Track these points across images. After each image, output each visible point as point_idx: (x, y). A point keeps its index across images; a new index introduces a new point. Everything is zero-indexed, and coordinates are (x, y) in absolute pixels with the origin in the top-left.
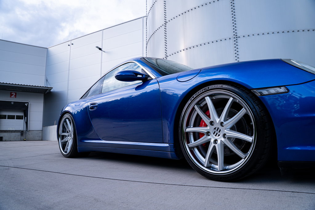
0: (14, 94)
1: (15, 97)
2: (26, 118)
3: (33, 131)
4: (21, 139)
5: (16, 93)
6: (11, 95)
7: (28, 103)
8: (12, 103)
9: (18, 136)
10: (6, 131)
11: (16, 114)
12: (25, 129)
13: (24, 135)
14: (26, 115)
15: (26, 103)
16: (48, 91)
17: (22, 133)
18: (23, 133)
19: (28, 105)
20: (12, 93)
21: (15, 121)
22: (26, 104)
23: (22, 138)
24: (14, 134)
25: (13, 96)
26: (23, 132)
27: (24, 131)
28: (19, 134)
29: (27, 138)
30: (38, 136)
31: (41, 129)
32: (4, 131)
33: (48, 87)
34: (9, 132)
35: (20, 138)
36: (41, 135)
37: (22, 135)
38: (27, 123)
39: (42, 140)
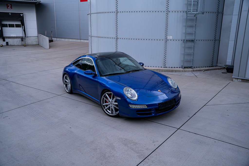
0: (10, 6)
1: (11, 8)
2: (23, 26)
3: (31, 37)
4: (22, 44)
5: (11, 5)
6: (8, 7)
7: (23, 13)
8: (10, 14)
9: (19, 41)
10: (10, 37)
11: (15, 23)
12: (24, 36)
13: (24, 41)
14: (23, 24)
15: (21, 13)
16: (37, 3)
17: (22, 39)
18: (23, 39)
19: (23, 15)
20: (8, 5)
21: (15, 28)
22: (21, 15)
23: (23, 43)
24: (16, 40)
25: (9, 8)
26: (23, 38)
27: (24, 37)
28: (20, 40)
29: (26, 43)
30: (35, 41)
31: (37, 36)
32: (8, 37)
33: (37, 1)
34: (12, 38)
35: (21, 43)
36: (37, 40)
37: (22, 41)
38: (24, 31)
39: (38, 45)
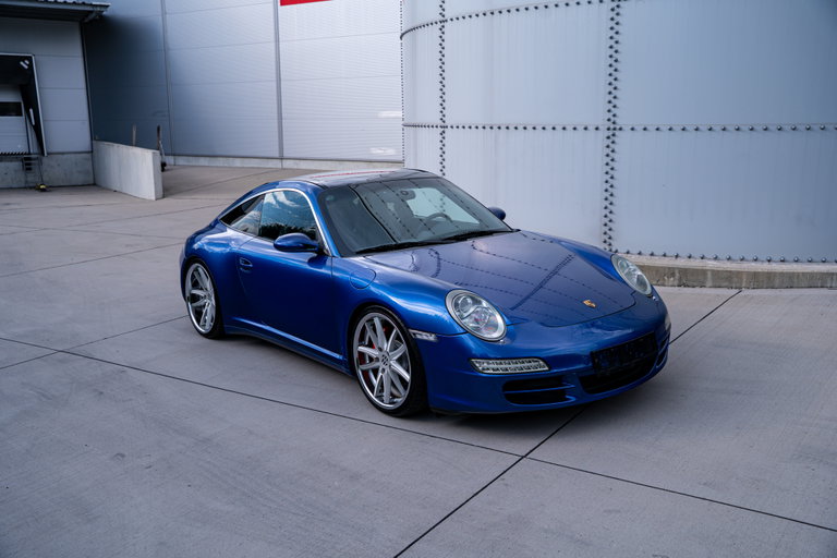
2: (31, 111)
3: (63, 153)
4: (26, 182)
7: (30, 59)
9: (16, 171)
12: (34, 149)
13: (36, 169)
14: (30, 101)
15: (24, 59)
16: (92, 16)
17: (27, 161)
18: (30, 164)
19: (31, 66)
22: (22, 63)
23: (31, 178)
26: (30, 159)
27: (32, 156)
28: (16, 165)
30: (79, 172)
31: (88, 149)
33: (91, 5)
35: (23, 180)
36: (88, 166)
37: (27, 169)
38: (37, 129)
39: (94, 184)
